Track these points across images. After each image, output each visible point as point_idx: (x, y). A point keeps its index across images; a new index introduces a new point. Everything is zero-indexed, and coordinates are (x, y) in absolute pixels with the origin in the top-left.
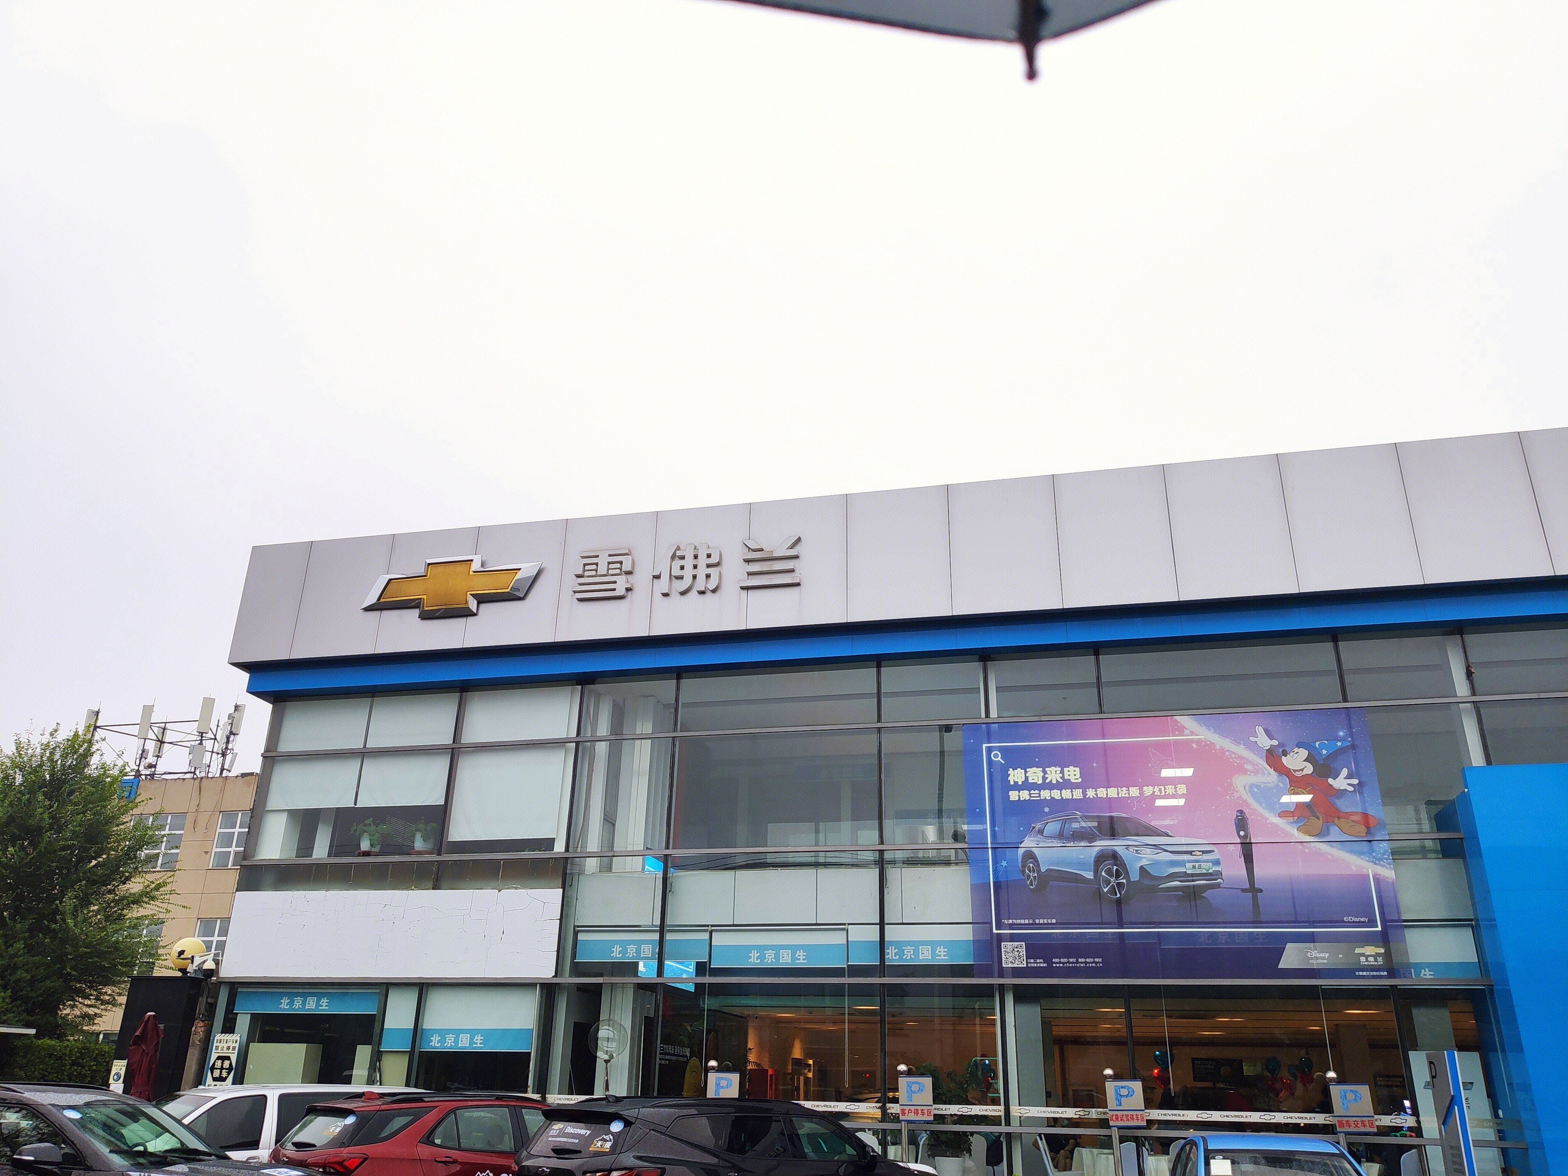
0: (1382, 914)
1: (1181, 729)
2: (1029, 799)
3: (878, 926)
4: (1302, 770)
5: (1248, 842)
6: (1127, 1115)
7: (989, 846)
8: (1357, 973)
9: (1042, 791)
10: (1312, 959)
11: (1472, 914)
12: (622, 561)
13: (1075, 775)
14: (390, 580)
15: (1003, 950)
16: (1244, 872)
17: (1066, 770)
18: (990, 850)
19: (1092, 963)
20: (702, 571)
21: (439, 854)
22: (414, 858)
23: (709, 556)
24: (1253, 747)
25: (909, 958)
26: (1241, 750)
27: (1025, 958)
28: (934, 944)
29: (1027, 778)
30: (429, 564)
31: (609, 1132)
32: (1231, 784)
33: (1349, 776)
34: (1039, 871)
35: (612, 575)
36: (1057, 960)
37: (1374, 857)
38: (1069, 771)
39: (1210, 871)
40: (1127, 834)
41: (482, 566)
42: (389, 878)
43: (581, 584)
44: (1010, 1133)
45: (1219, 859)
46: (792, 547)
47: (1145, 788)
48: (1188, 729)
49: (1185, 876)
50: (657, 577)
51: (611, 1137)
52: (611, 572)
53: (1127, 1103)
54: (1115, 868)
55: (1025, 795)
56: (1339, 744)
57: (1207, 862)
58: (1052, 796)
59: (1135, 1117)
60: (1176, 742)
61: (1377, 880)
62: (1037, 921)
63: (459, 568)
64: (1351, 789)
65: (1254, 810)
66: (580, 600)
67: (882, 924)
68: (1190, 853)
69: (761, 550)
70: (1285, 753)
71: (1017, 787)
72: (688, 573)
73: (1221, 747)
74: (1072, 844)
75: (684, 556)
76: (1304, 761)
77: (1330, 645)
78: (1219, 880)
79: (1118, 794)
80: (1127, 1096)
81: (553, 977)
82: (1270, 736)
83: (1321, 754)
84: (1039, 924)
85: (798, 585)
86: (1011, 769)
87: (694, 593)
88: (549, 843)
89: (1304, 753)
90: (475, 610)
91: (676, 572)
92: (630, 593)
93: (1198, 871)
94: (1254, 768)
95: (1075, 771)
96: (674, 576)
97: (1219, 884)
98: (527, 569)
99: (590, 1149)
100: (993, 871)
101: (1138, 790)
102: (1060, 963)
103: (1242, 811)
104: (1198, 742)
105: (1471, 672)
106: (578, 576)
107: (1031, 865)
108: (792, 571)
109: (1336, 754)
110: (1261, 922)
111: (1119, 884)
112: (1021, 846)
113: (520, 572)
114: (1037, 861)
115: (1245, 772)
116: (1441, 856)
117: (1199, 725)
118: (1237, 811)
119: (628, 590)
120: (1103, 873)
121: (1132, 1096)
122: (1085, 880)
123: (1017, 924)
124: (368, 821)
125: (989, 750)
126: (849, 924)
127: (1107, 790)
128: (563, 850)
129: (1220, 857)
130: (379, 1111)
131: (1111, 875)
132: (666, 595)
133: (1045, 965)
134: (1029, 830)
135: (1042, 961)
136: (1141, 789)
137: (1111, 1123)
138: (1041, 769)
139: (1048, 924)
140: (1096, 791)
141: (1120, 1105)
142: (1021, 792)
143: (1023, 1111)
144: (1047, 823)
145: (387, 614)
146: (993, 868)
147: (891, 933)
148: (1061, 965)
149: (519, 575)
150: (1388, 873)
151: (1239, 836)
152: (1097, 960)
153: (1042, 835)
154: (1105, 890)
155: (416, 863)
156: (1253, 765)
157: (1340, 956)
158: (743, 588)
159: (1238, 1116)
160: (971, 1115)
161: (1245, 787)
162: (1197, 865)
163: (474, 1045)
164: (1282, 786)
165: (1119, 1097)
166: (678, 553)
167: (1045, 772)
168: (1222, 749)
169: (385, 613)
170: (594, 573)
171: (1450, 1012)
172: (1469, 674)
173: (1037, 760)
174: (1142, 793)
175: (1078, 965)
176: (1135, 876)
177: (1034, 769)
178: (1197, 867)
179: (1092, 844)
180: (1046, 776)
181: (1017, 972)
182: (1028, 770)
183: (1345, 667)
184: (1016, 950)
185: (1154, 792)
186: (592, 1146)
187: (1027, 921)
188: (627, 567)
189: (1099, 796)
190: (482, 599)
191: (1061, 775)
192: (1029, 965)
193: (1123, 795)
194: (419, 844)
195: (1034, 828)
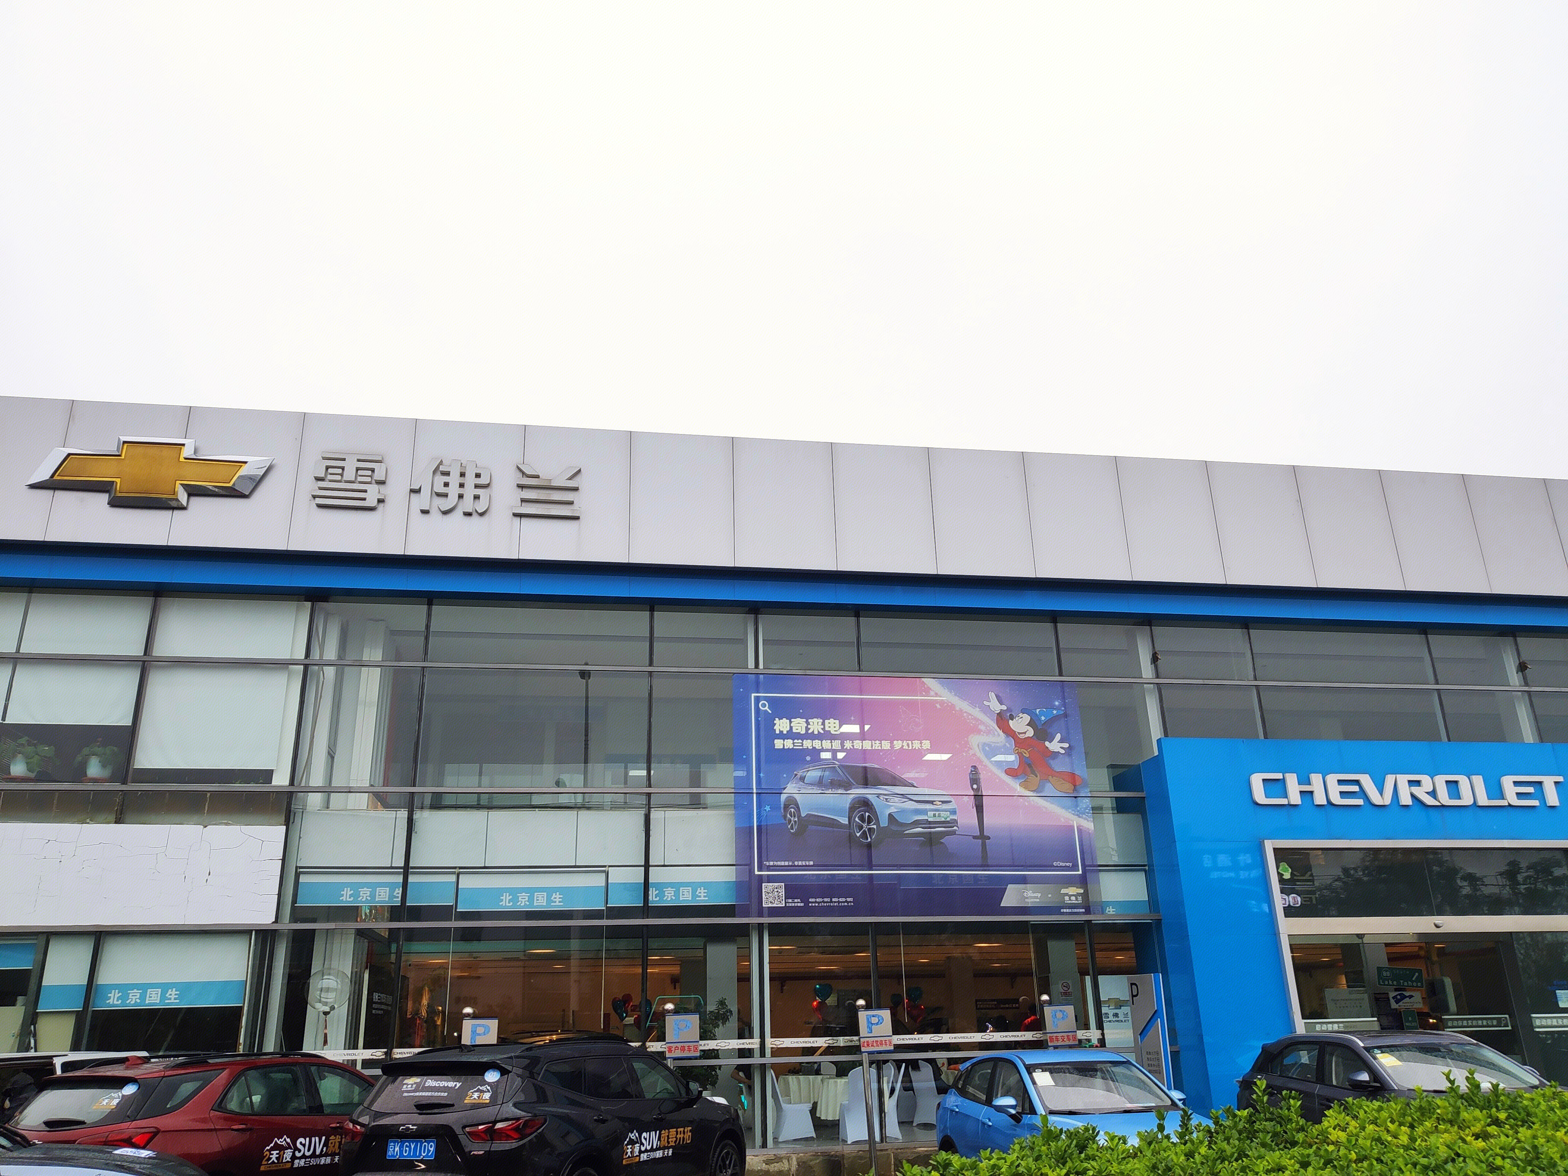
0: (1083, 859)
1: (927, 691)
2: (793, 748)
3: (643, 868)
4: (1025, 733)
5: (980, 794)
6: (877, 1041)
7: (755, 791)
8: (1062, 911)
9: (805, 740)
10: (1027, 898)
11: (1146, 860)
12: (374, 469)
13: (835, 727)
14: (69, 455)
15: (763, 890)
16: (975, 821)
17: (827, 722)
18: (755, 795)
19: (844, 902)
20: (469, 492)
21: (124, 782)
22: (90, 787)
23: (478, 476)
24: (986, 710)
25: (669, 898)
26: (976, 713)
27: (784, 898)
28: (695, 886)
29: (791, 728)
30: (124, 442)
31: (485, 1083)
32: (967, 742)
33: (1061, 741)
34: (799, 816)
35: (360, 483)
36: (813, 900)
37: (1078, 811)
38: (829, 723)
39: (948, 819)
40: (877, 783)
41: (195, 452)
42: (54, 808)
43: (320, 489)
44: (765, 1064)
45: (955, 809)
46: (570, 478)
47: (895, 742)
48: (933, 691)
49: (928, 824)
50: (417, 491)
51: (489, 1088)
52: (360, 479)
53: (877, 1030)
54: (867, 814)
55: (789, 744)
56: (1055, 712)
57: (946, 811)
58: (814, 746)
59: (884, 1042)
60: (923, 701)
61: (1080, 831)
62: (796, 863)
63: (166, 451)
64: (1063, 751)
65: (985, 766)
66: (320, 506)
67: (647, 866)
68: (932, 802)
69: (537, 477)
70: (1012, 718)
71: (782, 736)
72: (453, 491)
73: (960, 709)
74: (830, 791)
75: (450, 472)
76: (1027, 725)
77: (1049, 626)
78: (955, 828)
79: (872, 747)
80: (877, 1024)
81: (273, 923)
82: (1001, 703)
83: (1040, 720)
84: (798, 866)
85: (577, 518)
86: (777, 719)
87: (458, 514)
88: (267, 776)
89: (1027, 718)
90: (185, 503)
91: (442, 489)
92: (381, 505)
93: (938, 819)
94: (986, 729)
95: (835, 723)
96: (436, 493)
97: (956, 830)
98: (254, 464)
99: (466, 1101)
100: (757, 815)
101: (889, 744)
102: (816, 902)
103: (975, 766)
104: (942, 703)
105: (1158, 658)
106: (318, 479)
107: (793, 810)
108: (571, 503)
109: (1053, 720)
110: (988, 866)
111: (870, 829)
112: (784, 792)
113: (245, 467)
114: (798, 808)
115: (979, 732)
116: (1116, 812)
117: (942, 688)
118: (972, 766)
119: (380, 501)
120: (857, 819)
121: (881, 1023)
122: (840, 825)
123: (778, 866)
124: (23, 741)
125: (758, 699)
126: (610, 866)
127: (862, 743)
128: (287, 783)
129: (956, 807)
130: (163, 1077)
131: (863, 821)
132: (425, 512)
133: (802, 904)
134: (792, 776)
135: (799, 900)
136: (892, 743)
137: (863, 1049)
138: (805, 720)
139: (806, 866)
140: (853, 743)
141: (871, 1032)
142: (786, 740)
143: (777, 1043)
144: (808, 771)
145: (61, 495)
146: (757, 813)
147: (656, 876)
148: (817, 905)
149: (244, 471)
150: (1089, 825)
151: (973, 789)
152: (849, 899)
153: (804, 782)
154: (858, 835)
155: (92, 792)
156: (986, 726)
157: (1050, 896)
158: (515, 515)
159: (964, 1038)
160: (728, 1049)
161: (978, 745)
162: (937, 813)
163: (167, 1001)
164: (1009, 746)
165: (870, 1025)
166: (442, 468)
167: (808, 723)
168: (961, 710)
169: (59, 493)
170: (339, 478)
171: (1076, 944)
172: (1155, 659)
173: (801, 711)
174: (892, 746)
175: (832, 904)
176: (884, 823)
177: (798, 720)
178: (937, 816)
179: (848, 792)
180: (809, 726)
181: (774, 912)
182: (792, 720)
183: (1061, 646)
184: (776, 890)
185: (903, 746)
186: (467, 1098)
187: (787, 863)
188: (379, 475)
189: (855, 747)
190: (194, 492)
191: (822, 727)
192: (787, 905)
193: (876, 748)
194: (94, 769)
195: (796, 775)
